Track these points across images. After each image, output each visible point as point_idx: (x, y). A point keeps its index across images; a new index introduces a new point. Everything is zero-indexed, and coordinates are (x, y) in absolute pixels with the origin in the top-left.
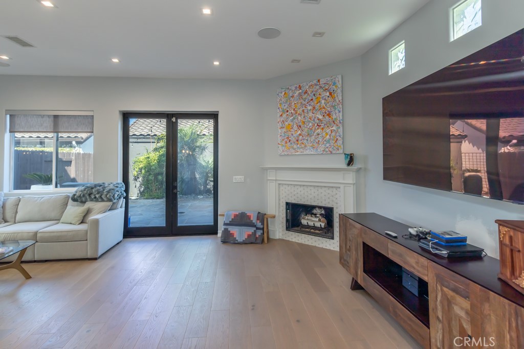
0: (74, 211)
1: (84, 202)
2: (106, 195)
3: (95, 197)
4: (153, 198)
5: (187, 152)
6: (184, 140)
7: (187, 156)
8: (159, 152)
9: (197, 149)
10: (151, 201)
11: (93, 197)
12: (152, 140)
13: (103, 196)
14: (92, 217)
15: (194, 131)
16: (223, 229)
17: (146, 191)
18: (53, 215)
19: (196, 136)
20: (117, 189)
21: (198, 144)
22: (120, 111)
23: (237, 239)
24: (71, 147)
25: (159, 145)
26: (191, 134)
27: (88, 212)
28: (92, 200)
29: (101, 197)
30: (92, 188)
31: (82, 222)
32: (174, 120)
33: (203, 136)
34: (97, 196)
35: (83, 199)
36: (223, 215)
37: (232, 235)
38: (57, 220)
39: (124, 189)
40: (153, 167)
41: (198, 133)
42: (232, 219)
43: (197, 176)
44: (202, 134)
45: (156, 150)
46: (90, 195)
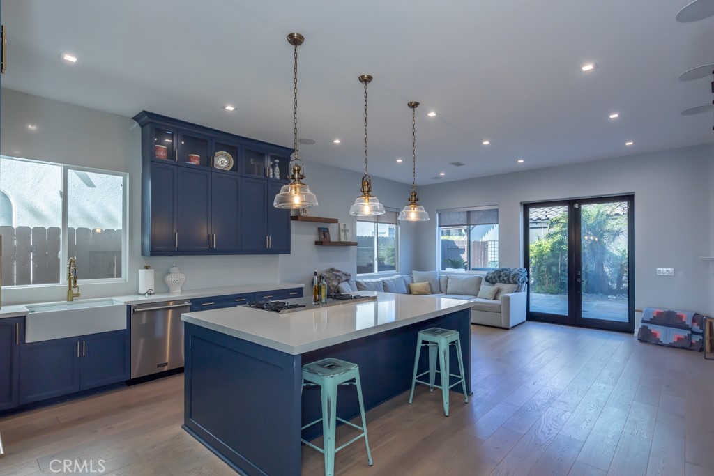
0: (486, 289)
1: (494, 283)
2: (513, 278)
3: (504, 280)
4: (547, 293)
5: (592, 238)
6: (587, 223)
7: (592, 244)
8: (553, 238)
9: (606, 235)
10: (543, 295)
11: (502, 279)
12: (543, 225)
13: (510, 279)
14: (503, 295)
15: (601, 211)
16: (640, 326)
17: (537, 284)
18: (472, 290)
19: (605, 217)
20: (521, 274)
21: (608, 227)
22: (521, 203)
23: (661, 340)
24: (460, 235)
25: (552, 230)
26: (598, 215)
27: (498, 292)
28: (501, 282)
29: (508, 279)
30: (501, 272)
31: (494, 299)
32: (576, 206)
33: (615, 217)
34: (505, 278)
35: (494, 280)
36: (642, 311)
37: (655, 335)
38: (476, 296)
39: (526, 274)
40: (546, 257)
41: (608, 212)
42: (654, 317)
43: (607, 270)
44: (614, 213)
45: (549, 236)
46: (499, 277)
